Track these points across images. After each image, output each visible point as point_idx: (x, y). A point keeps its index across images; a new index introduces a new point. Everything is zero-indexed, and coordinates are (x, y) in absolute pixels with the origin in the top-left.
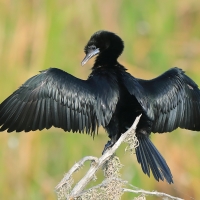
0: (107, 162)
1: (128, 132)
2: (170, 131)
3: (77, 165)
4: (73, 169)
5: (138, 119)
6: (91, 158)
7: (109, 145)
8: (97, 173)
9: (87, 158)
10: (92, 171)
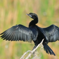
0: (34, 52)
1: (40, 44)
2: (55, 42)
3: (26, 53)
4: (24, 54)
5: (43, 40)
6: (30, 51)
7: (35, 47)
8: (31, 55)
9: (28, 51)
10: (30, 55)
